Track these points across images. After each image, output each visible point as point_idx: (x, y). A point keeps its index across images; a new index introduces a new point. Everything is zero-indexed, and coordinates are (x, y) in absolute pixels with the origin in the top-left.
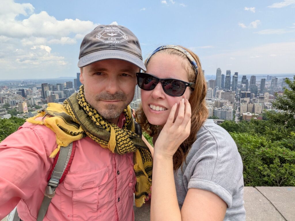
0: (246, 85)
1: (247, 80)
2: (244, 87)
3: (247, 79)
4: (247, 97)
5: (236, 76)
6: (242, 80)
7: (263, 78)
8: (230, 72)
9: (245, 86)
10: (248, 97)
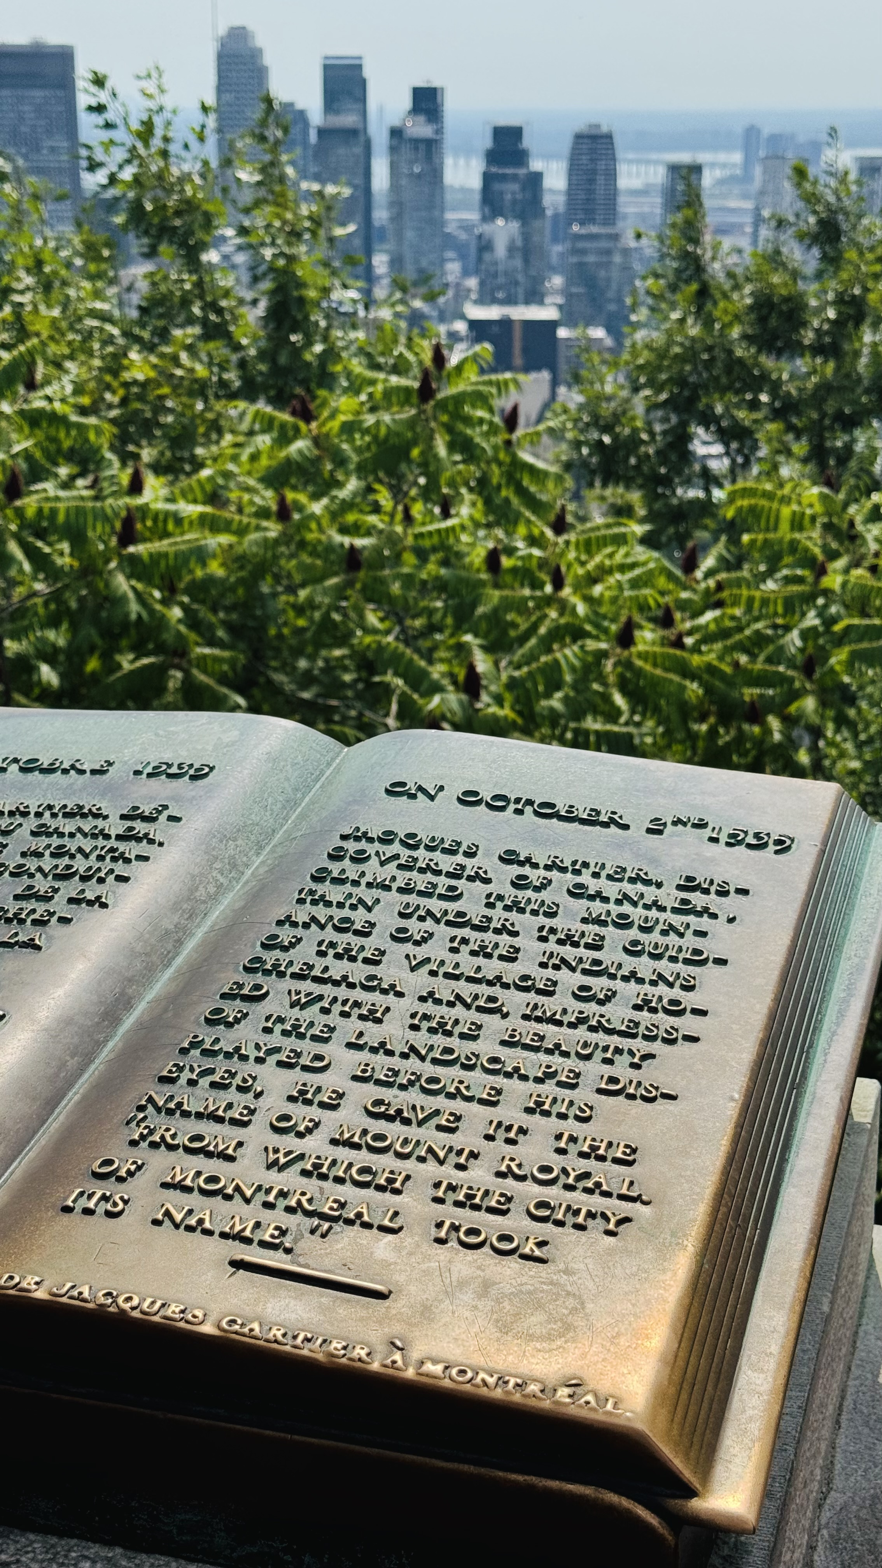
0: (526, 237)
1: (537, 178)
2: (501, 250)
3: (536, 165)
4: (527, 369)
5: (420, 129)
6: (488, 179)
7: (684, 157)
8: (363, 83)
9: (511, 249)
10: (538, 368)
